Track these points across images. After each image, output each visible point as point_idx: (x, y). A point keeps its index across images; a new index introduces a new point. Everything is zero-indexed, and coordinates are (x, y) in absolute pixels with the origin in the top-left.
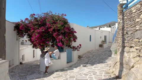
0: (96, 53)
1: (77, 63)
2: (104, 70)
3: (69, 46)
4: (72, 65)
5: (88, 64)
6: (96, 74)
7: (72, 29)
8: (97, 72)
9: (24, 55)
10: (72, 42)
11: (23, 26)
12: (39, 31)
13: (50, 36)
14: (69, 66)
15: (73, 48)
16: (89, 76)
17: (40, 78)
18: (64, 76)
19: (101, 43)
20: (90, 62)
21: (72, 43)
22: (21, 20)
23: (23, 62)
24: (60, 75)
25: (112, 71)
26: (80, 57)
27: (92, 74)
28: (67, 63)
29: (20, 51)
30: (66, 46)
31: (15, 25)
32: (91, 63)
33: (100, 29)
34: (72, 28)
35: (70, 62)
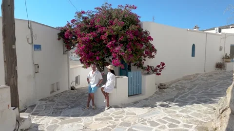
0: (203, 82)
1: (151, 97)
2: (200, 119)
3: (140, 65)
4: (140, 101)
5: (173, 102)
6: (177, 126)
7: (146, 32)
8: (179, 123)
9: (79, 76)
10: (145, 58)
11: (70, 33)
12: (84, 39)
13: (104, 48)
14: (133, 101)
15: (148, 70)
16: (159, 128)
17: (78, 116)
18: (114, 119)
19: (220, 61)
20: (180, 98)
21: (145, 60)
22: (67, 23)
23: (77, 87)
24: (110, 116)
25: (214, 127)
26: (161, 87)
27: (166, 125)
28: (129, 96)
29: (70, 71)
30: (135, 65)
31: (59, 32)
32: (180, 100)
33: (220, 31)
34: (144, 30)
35: (136, 95)
